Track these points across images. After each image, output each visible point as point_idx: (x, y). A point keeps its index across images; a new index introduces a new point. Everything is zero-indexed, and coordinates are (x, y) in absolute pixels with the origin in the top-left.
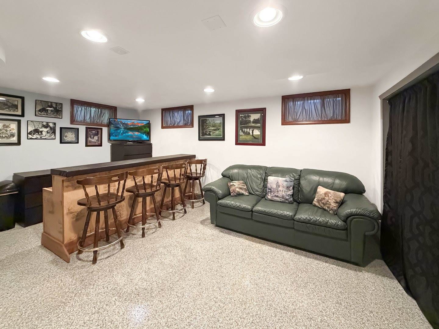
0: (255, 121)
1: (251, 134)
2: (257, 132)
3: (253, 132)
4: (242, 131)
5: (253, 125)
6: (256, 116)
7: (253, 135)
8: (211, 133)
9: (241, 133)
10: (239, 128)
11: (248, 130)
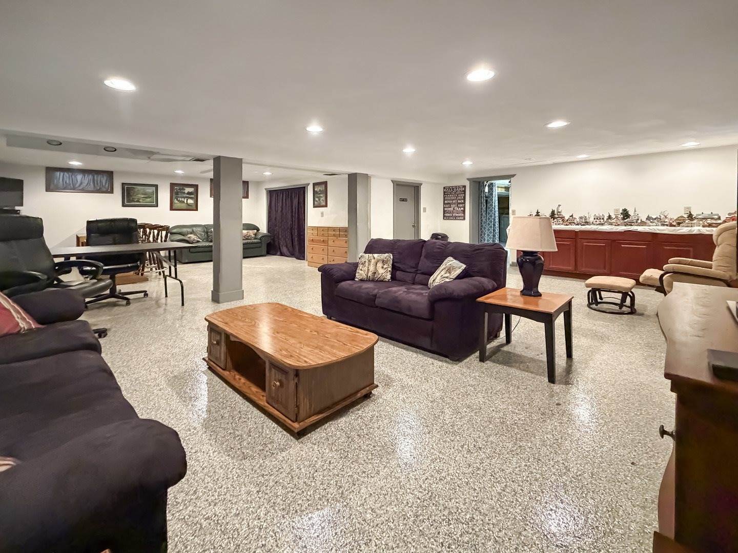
0: (189, 193)
1: (186, 202)
2: (190, 201)
3: (187, 201)
4: (177, 199)
5: (187, 196)
6: (191, 190)
7: (187, 203)
8: (141, 200)
9: (176, 201)
10: (174, 197)
11: (183, 199)
